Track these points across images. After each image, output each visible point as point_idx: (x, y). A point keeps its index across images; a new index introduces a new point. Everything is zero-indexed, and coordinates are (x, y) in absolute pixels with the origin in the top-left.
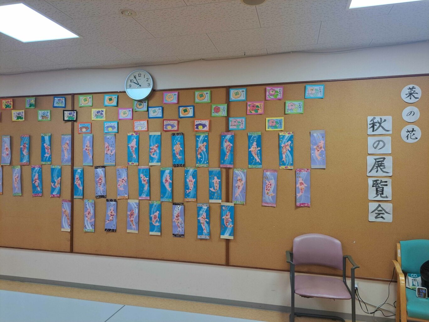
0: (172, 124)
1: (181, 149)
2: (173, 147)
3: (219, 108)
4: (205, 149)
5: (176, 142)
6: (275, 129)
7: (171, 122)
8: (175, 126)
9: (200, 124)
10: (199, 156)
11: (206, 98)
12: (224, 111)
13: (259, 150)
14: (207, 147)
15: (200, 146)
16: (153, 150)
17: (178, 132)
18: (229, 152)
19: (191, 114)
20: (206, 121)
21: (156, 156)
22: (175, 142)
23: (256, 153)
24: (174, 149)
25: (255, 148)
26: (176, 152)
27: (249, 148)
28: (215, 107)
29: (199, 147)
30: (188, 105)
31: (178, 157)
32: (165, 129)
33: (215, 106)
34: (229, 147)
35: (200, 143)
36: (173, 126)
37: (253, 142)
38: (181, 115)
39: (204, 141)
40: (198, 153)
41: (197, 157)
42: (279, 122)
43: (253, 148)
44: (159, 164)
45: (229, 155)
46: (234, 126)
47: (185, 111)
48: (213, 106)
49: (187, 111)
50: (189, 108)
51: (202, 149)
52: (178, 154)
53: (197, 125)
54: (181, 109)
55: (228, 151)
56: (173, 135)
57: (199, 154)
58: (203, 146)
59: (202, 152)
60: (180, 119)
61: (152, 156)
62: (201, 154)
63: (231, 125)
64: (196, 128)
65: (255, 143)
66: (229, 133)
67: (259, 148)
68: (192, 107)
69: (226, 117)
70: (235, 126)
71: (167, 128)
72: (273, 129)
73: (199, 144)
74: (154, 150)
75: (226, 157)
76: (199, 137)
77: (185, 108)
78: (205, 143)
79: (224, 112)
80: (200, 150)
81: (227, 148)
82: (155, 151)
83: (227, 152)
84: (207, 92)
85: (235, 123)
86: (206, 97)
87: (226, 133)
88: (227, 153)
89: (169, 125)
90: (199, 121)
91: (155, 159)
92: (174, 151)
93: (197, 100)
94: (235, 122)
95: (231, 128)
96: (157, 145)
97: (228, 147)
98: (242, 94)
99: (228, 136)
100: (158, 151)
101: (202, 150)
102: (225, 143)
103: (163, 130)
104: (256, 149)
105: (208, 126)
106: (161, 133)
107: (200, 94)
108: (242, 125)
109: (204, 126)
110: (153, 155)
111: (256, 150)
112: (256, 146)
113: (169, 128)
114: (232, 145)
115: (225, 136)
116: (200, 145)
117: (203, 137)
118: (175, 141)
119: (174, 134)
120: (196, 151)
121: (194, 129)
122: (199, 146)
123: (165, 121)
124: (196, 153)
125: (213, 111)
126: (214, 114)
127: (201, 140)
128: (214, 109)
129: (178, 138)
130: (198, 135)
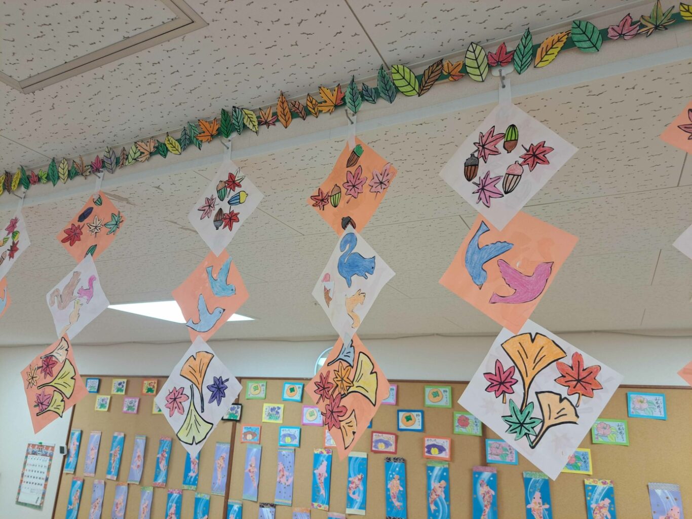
0: (387, 441)
1: (401, 489)
2: (387, 484)
3: (467, 419)
4: (443, 493)
5: (392, 474)
6: (575, 470)
7: (385, 437)
8: (391, 445)
9: (434, 446)
10: (433, 507)
11: (445, 399)
12: (476, 425)
13: (546, 509)
14: (447, 491)
15: (435, 487)
16: (354, 486)
17: (396, 456)
18: (489, 507)
19: (418, 426)
20: (444, 440)
21: (359, 496)
22: (391, 474)
24: (389, 486)
25: (539, 503)
26: (391, 494)
27: (527, 502)
28: (460, 417)
29: (433, 490)
30: (413, 409)
31: (397, 504)
32: (374, 449)
33: (460, 415)
34: (490, 497)
35: (435, 482)
36: (387, 444)
37: (534, 492)
38: (402, 426)
39: (441, 478)
40: (430, 500)
41: (429, 509)
42: (582, 457)
43: (535, 503)
44: (363, 512)
45: (488, 512)
46: (495, 455)
47: (408, 419)
48: (457, 415)
49: (411, 420)
50: (415, 414)
51: (438, 493)
52: (395, 498)
53: (429, 447)
54: (401, 414)
55: (486, 503)
56: (388, 462)
58: (440, 487)
59: (438, 499)
60: (399, 433)
61: (351, 495)
63: (491, 454)
64: (427, 452)
65: (538, 495)
66: (488, 468)
67: (547, 506)
68: (420, 413)
69: (480, 436)
70: (497, 455)
71: (377, 448)
72: (571, 469)
73: (432, 482)
74: (356, 485)
75: (484, 515)
76: (432, 469)
77: (408, 414)
78: (443, 483)
79: (475, 428)
80: (434, 494)
81: (484, 497)
82: (357, 487)
83: (486, 506)
84: (445, 389)
85: (498, 451)
86: (445, 397)
87: (481, 468)
88: (485, 508)
89: (381, 441)
90: (433, 439)
91: (357, 502)
92: (389, 491)
93: (428, 402)
94: (498, 448)
95: (490, 458)
96: (360, 475)
97: (487, 497)
99: (486, 475)
100: (361, 488)
101: (439, 496)
102: (481, 488)
103: (372, 451)
104: (541, 506)
105: (448, 450)
106: (367, 455)
107: (434, 392)
108: (510, 455)
109: (441, 449)
110: (354, 493)
111: (541, 508)
112: (540, 501)
113: (381, 447)
114: (493, 493)
115: (480, 473)
116: (434, 484)
117: (440, 470)
118: (390, 472)
119: (389, 459)
120: (428, 496)
121: (423, 453)
122: (432, 487)
123: (374, 434)
124: (428, 500)
125: (456, 423)
126: (459, 430)
127: (436, 477)
128: (459, 420)
129: (397, 466)
130: (431, 465)
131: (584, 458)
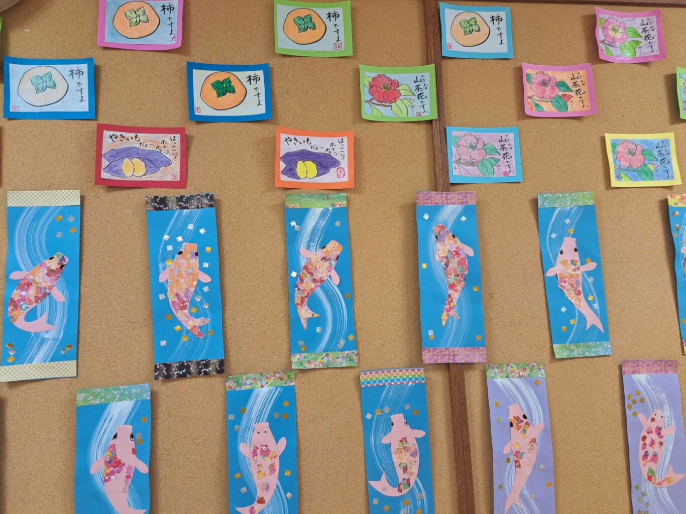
0: (151, 153)
1: (206, 278)
3: (394, 84)
4: (334, 274)
5: (172, 241)
6: (644, 180)
7: (148, 142)
8: (168, 163)
9: (304, 155)
10: (305, 313)
11: (331, 36)
12: (420, 96)
13: (589, 273)
14: (344, 264)
15: (309, 261)
16: (32, 292)
17: (185, 193)
18: (459, 288)
19: (254, 106)
20: (335, 140)
21: (50, 321)
22: (167, 243)
23: (580, 288)
24: (163, 277)
25: (573, 262)
26: (172, 298)
27: (544, 264)
28: (374, 79)
29: (306, 268)
30: (237, 62)
31: (189, 321)
33: (375, 75)
34: (459, 264)
35: (308, 248)
36: (152, 161)
37: (560, 240)
38: (203, 109)
39: (324, 238)
40: (298, 296)
42: (655, 153)
43: (564, 263)
44: (68, 368)
45: (459, 300)
46: (468, 164)
47: (223, 88)
48: (367, 74)
49: (234, 92)
50: (243, 75)
51: (318, 276)
52: (184, 307)
53: (292, 159)
54: (199, 76)
55: (452, 279)
56: (157, 209)
57: (303, 300)
58: (324, 259)
59: (319, 291)
60: (192, 129)
61: (21, 323)
62: (312, 301)
63: (458, 161)
64: (283, 173)
65: (569, 243)
66: (453, 195)
67: (591, 266)
68: (260, 73)
69: (430, 122)
70: (473, 164)
73: (302, 248)
74: (39, 289)
75: (448, 310)
76: (301, 215)
77: (221, 76)
78: (334, 248)
79: (417, 103)
80: (307, 279)
81: (447, 265)
82: (44, 295)
84: (331, 10)
85: (475, 154)
86: (332, 29)
87: (436, 197)
88: (451, 292)
90: (301, 138)
91: (43, 341)
92: (165, 291)
93: (284, 44)
94: (473, 148)
95: (456, 173)
96: (56, 259)
97: (454, 263)
98: (494, 32)
99: (450, 212)
100: (59, 295)
101: (322, 281)
102: (439, 245)
103: (99, 181)
104: (578, 268)
105: (344, 164)
106: (82, 198)
107: (299, 18)
108: (503, 162)
109: (324, 163)
111: (579, 272)
112: (576, 256)
114: (470, 252)
115: (435, 210)
116: (308, 254)
117: (324, 214)
118: (166, 237)
119: (161, 203)
121: (272, 174)
122: (303, 263)
123: (107, 134)
125: (366, 95)
126: (370, 111)
127: (313, 233)
128: (371, 86)
129: (188, 220)
130: (298, 206)
131: (660, 154)
